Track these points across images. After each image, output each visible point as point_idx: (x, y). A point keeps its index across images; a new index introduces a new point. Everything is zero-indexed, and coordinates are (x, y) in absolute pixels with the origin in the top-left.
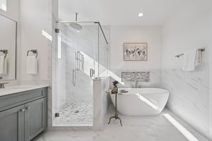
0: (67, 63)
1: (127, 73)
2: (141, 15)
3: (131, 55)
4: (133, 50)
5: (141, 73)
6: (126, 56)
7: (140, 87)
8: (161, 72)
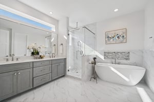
0: (74, 47)
1: (109, 53)
2: (116, 10)
3: (112, 40)
4: (113, 36)
5: (121, 53)
6: (107, 41)
7: (119, 64)
8: (143, 52)
